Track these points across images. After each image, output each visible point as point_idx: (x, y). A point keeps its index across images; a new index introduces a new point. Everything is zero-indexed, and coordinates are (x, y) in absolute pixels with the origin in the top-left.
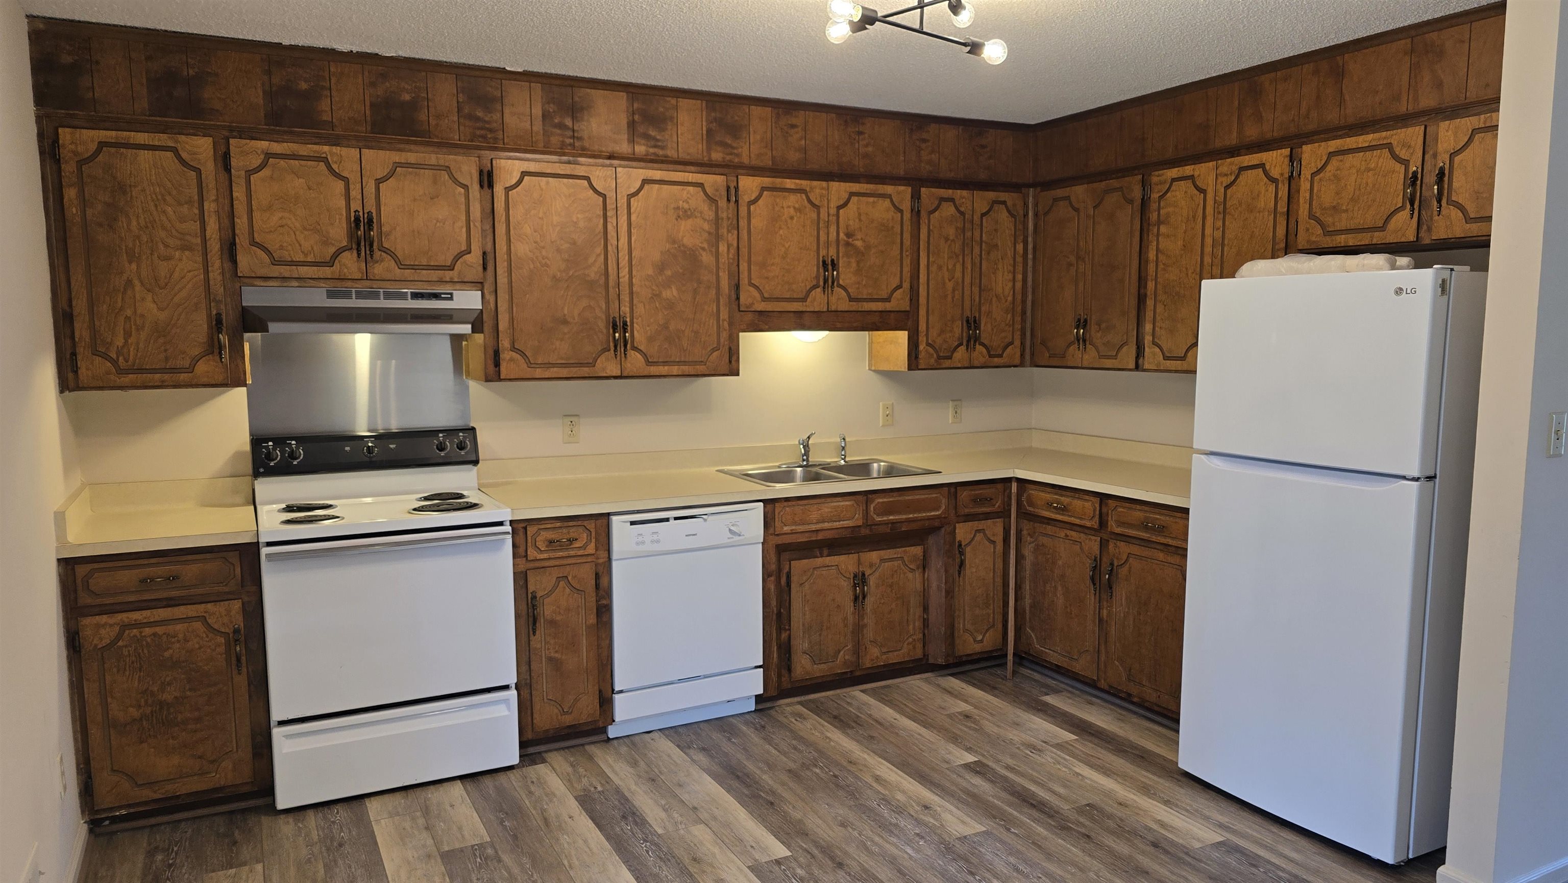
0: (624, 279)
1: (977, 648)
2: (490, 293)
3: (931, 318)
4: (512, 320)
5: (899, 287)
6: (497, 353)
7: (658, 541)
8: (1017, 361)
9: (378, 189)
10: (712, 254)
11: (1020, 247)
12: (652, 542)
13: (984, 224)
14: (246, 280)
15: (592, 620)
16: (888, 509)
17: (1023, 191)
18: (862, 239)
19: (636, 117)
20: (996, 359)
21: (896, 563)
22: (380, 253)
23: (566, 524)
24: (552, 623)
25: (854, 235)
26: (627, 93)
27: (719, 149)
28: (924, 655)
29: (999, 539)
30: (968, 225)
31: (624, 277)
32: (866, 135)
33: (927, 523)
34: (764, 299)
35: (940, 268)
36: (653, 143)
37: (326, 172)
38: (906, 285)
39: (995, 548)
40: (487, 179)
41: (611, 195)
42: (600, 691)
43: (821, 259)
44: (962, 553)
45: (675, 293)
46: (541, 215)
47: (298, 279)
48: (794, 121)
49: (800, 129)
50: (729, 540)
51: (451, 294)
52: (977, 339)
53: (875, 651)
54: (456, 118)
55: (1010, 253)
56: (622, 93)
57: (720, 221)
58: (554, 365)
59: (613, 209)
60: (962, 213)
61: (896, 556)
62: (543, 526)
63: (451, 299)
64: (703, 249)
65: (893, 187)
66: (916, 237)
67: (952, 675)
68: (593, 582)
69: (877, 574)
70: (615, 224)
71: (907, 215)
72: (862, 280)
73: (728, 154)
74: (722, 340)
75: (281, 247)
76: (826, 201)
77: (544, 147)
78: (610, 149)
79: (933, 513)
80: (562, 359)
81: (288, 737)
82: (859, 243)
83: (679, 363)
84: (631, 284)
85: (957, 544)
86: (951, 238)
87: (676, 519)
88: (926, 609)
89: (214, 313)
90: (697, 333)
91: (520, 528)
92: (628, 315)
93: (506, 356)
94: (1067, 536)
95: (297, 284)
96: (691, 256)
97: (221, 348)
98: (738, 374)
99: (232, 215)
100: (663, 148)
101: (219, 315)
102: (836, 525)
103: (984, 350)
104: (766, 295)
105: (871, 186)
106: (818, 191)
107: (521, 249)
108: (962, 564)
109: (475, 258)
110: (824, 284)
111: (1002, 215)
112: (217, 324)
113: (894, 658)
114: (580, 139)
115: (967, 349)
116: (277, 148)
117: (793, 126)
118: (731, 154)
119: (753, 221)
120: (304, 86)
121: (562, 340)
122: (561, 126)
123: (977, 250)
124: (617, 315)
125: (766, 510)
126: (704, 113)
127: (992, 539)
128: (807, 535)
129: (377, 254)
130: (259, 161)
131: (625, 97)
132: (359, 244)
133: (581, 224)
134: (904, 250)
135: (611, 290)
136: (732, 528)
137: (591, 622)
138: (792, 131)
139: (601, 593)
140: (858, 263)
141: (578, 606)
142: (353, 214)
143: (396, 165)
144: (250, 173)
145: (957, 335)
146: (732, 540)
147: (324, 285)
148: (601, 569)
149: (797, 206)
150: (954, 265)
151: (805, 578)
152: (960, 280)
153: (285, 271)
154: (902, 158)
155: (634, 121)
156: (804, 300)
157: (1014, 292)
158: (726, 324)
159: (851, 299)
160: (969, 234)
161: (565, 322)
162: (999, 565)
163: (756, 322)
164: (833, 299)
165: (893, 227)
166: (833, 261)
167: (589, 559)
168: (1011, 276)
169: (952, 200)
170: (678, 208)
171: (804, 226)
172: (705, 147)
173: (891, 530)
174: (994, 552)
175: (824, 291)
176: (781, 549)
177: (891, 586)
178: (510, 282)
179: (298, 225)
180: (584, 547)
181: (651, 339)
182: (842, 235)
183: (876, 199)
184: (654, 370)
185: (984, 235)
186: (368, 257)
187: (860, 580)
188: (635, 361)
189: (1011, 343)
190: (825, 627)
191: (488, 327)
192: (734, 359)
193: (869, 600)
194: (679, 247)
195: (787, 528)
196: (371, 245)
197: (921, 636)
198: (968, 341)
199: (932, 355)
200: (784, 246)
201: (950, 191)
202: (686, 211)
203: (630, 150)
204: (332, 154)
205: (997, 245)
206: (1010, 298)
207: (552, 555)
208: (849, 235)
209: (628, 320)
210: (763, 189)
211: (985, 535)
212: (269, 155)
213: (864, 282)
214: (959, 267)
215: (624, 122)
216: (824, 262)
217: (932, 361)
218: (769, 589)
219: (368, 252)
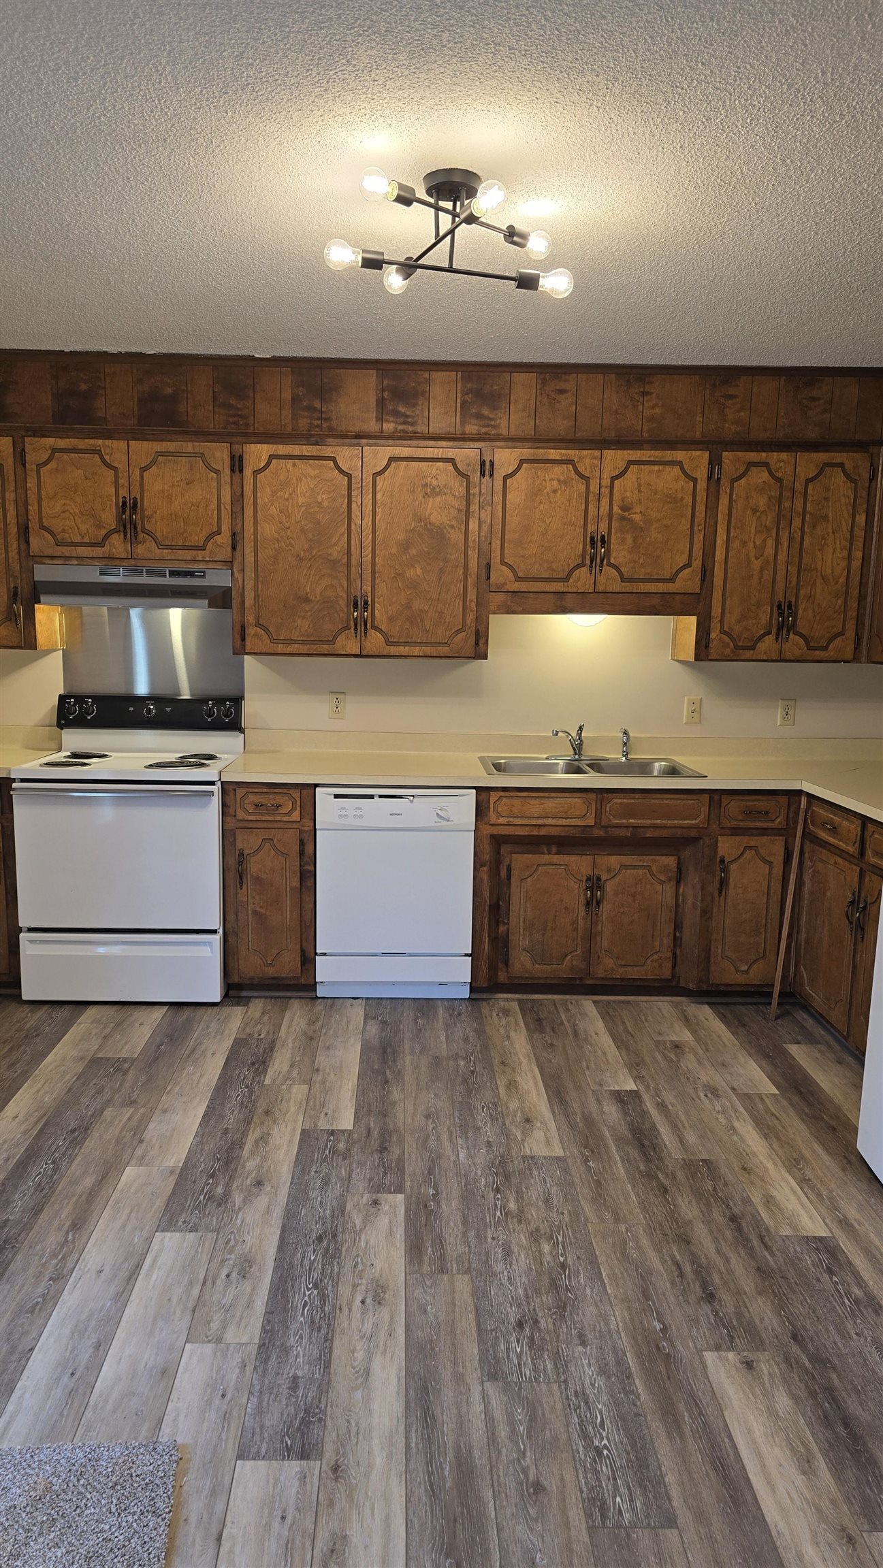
0: (368, 558)
1: (740, 979)
2: (238, 571)
3: (728, 601)
4: (256, 596)
5: (688, 565)
6: (243, 627)
7: (361, 817)
8: (849, 654)
9: (142, 477)
10: (461, 532)
11: (861, 519)
12: (355, 816)
13: (810, 491)
14: (37, 559)
15: (296, 882)
16: (628, 812)
17: (871, 450)
18: (641, 512)
19: (386, 394)
20: (817, 652)
21: (640, 872)
22: (143, 534)
23: (272, 790)
24: (257, 880)
25: (630, 509)
26: (377, 370)
27: (473, 421)
28: (673, 976)
29: (778, 860)
30: (787, 494)
31: (367, 556)
32: (654, 396)
33: (679, 832)
34: (518, 579)
35: (744, 544)
36: (402, 420)
37: (99, 462)
38: (697, 564)
39: (770, 870)
40: (237, 464)
41: (357, 474)
42: (302, 951)
43: (589, 535)
44: (725, 870)
45: (419, 571)
46: (286, 496)
47: (77, 558)
48: (563, 386)
49: (570, 394)
50: (436, 824)
51: (204, 572)
52: (792, 628)
53: (609, 962)
54: (211, 408)
55: (845, 526)
56: (371, 371)
57: (471, 497)
58: (296, 642)
59: (358, 488)
60: (779, 480)
61: (641, 864)
62: (250, 790)
63: (204, 576)
64: (452, 527)
65: (685, 452)
66: (711, 507)
67: (708, 1004)
68: (297, 848)
69: (617, 880)
70: (360, 504)
71: (702, 484)
72: (639, 559)
73: (484, 426)
74: (468, 622)
75: (63, 531)
76: (598, 471)
77: (293, 430)
78: (357, 429)
79: (686, 822)
80: (303, 635)
81: (32, 941)
82: (637, 517)
83: (421, 644)
84: (373, 563)
85: (718, 859)
86: (761, 509)
87: (381, 796)
88: (678, 926)
89: (12, 586)
90: (441, 613)
91: (229, 789)
92: (369, 594)
93: (251, 631)
94: (836, 863)
95: (76, 563)
96: (438, 535)
97: (17, 616)
98: (486, 658)
99: (26, 504)
100: (412, 424)
101: (16, 588)
102: (563, 822)
103: (802, 641)
104: (521, 574)
105: (657, 453)
106: (588, 461)
107: (267, 530)
108: (723, 883)
109: (224, 539)
110: (592, 563)
111: (837, 480)
112: (14, 595)
113: (633, 973)
114: (328, 420)
115: (777, 638)
116: (62, 443)
117: (561, 392)
118: (488, 426)
119: (509, 497)
120: (83, 387)
121: (303, 618)
122: (310, 409)
123: (797, 522)
124: (358, 594)
125: (480, 798)
126: (459, 385)
127: (768, 858)
128: (527, 828)
129: (141, 535)
130: (47, 456)
131: (375, 375)
132: (125, 527)
133: (326, 504)
134: (696, 524)
135: (353, 569)
136: (439, 812)
137: (294, 884)
138: (562, 397)
139: (306, 859)
140: (635, 539)
141: (282, 868)
142: (121, 500)
143: (158, 454)
144: (40, 466)
145: (763, 622)
146: (439, 824)
147: (97, 564)
148: (306, 837)
149: (562, 478)
150: (765, 540)
151: (527, 874)
152: (771, 559)
153: (66, 551)
154: (699, 419)
155: (383, 397)
156: (566, 579)
157: (849, 572)
158: (473, 606)
159: (623, 579)
160: (787, 504)
161: (307, 600)
162: (777, 887)
163: (509, 603)
164: (601, 579)
165: (682, 498)
166: (603, 537)
167: (295, 826)
168: (845, 553)
169: (766, 465)
170: (426, 485)
171: (569, 500)
172: (458, 421)
173: (632, 834)
174: (770, 874)
175: (591, 571)
176: (498, 841)
177: (634, 896)
178: (256, 561)
179: (76, 511)
180: (289, 813)
181: (392, 619)
182: (616, 509)
183: (661, 467)
184: (393, 650)
185: (808, 505)
186: (133, 538)
187: (594, 884)
188: (375, 641)
189: (842, 633)
190: (549, 928)
191: (235, 603)
192: (482, 641)
193: (606, 908)
194: (426, 525)
195: (503, 817)
196: (136, 528)
197: (670, 954)
198: (780, 629)
199: (728, 644)
200: (544, 522)
201: (764, 454)
202: (434, 488)
203: (377, 428)
204: (105, 446)
205: (827, 516)
206: (842, 580)
207: (258, 818)
208: (624, 508)
209: (369, 599)
210: (522, 461)
211: (757, 853)
212: (55, 450)
213: (641, 561)
214: (770, 543)
215: (372, 400)
216: (592, 539)
217: (727, 651)
218: (482, 879)
219: (133, 534)
